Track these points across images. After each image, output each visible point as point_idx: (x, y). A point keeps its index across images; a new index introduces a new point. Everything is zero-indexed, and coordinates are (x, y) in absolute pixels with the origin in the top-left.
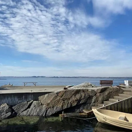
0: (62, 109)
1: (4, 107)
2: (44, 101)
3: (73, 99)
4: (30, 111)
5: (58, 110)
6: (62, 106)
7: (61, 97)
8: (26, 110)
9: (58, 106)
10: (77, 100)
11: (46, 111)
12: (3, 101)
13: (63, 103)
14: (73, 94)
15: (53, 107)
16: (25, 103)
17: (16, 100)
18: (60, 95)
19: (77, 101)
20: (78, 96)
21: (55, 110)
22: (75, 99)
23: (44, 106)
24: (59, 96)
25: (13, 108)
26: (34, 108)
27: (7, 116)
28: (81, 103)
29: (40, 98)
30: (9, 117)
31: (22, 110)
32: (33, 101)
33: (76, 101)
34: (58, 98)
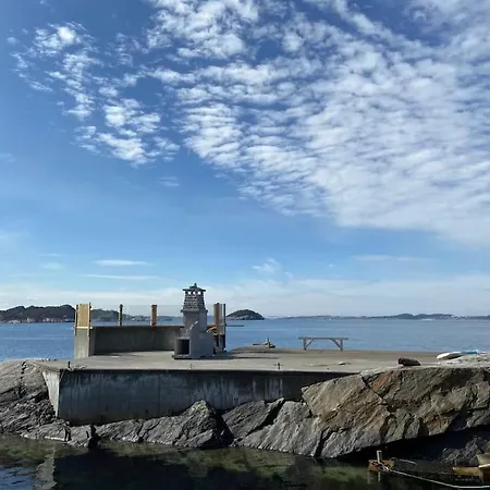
0: (383, 439)
1: (198, 412)
2: (316, 403)
3: (434, 405)
4: (269, 435)
5: (366, 441)
6: (384, 431)
7: (382, 395)
8: (260, 428)
9: (367, 429)
10: (453, 412)
11: (323, 441)
12: (196, 392)
13: (387, 418)
14: (436, 387)
15: (347, 430)
16: (258, 404)
17: (233, 392)
18: (378, 385)
19: (451, 419)
20: (457, 397)
21: (353, 442)
22: (443, 405)
23: (316, 421)
24: (375, 389)
25: (225, 417)
26: (284, 425)
27: (201, 441)
28: (468, 424)
29: (307, 391)
30: (206, 446)
31: (249, 427)
32: (284, 402)
33: (445, 413)
34: (370, 397)
